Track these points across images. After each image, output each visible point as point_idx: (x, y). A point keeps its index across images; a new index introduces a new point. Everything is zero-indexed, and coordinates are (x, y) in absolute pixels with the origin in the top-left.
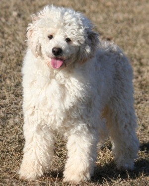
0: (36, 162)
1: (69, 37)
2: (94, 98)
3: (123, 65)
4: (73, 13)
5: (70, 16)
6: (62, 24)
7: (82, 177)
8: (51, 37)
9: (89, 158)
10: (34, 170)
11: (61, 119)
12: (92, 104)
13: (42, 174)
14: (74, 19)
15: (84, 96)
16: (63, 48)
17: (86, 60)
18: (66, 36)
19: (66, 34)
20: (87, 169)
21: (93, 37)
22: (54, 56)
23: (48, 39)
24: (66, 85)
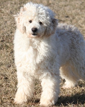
0: (23, 94)
1: (41, 21)
2: (55, 57)
3: (77, 40)
4: (43, 7)
5: (41, 9)
6: (37, 14)
7: (49, 103)
8: (31, 22)
9: (53, 92)
10: (22, 98)
11: (33, 69)
12: (54, 60)
13: (27, 100)
14: (44, 11)
15: (48, 56)
16: (38, 28)
17: (50, 35)
18: (39, 21)
19: (39, 20)
20: (52, 98)
21: (55, 22)
22: (33, 33)
23: (29, 23)
24: (38, 49)
